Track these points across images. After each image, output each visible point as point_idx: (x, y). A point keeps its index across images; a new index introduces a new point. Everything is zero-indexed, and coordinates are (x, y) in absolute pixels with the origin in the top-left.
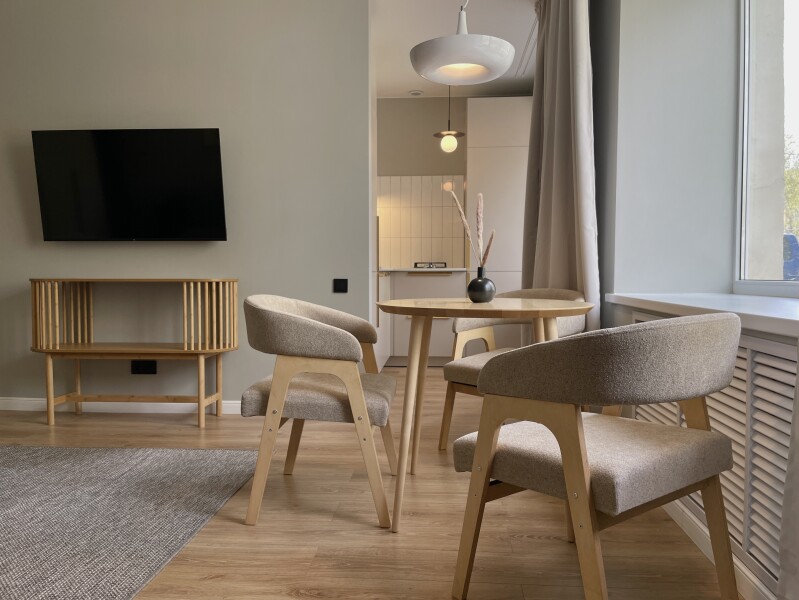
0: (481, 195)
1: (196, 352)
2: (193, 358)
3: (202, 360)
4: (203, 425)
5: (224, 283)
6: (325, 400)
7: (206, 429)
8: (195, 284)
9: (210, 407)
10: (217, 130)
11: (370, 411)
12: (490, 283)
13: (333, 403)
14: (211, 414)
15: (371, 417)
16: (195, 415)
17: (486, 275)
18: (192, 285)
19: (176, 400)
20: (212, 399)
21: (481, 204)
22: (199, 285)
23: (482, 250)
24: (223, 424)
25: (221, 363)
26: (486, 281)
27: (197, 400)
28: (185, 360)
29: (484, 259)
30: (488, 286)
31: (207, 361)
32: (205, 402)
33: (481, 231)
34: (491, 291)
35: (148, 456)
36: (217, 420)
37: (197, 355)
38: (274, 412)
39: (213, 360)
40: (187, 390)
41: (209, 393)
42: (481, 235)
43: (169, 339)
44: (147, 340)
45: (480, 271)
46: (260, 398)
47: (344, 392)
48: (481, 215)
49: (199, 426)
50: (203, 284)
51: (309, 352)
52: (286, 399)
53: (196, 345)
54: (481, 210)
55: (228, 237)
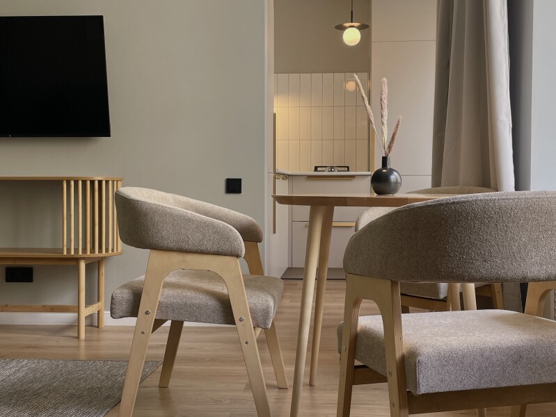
0: (385, 79)
1: (77, 256)
2: (73, 263)
3: (83, 265)
4: (83, 336)
5: (107, 182)
6: (202, 299)
7: (86, 340)
8: (76, 183)
9: (90, 317)
10: (101, 17)
11: (253, 312)
12: (395, 173)
13: (212, 303)
14: (91, 325)
15: (254, 319)
16: (75, 326)
17: (391, 165)
18: (72, 183)
19: (54, 309)
20: (93, 309)
21: (386, 90)
22: (80, 183)
23: (386, 138)
24: (104, 335)
25: (103, 270)
26: (391, 171)
27: (77, 309)
28: (64, 265)
29: (390, 147)
30: (393, 177)
31: (87, 266)
32: (85, 312)
33: (385, 118)
34: (397, 183)
35: (22, 366)
36: (98, 332)
37: (77, 260)
38: (147, 313)
39: (94, 266)
40: (67, 300)
41: (89, 302)
42: (385, 123)
43: (48, 245)
44: (23, 245)
45: (385, 160)
46: (132, 298)
47: (225, 291)
48: (385, 101)
49: (78, 338)
50: (84, 182)
51: (186, 247)
52: (160, 298)
53: (76, 250)
54: (385, 96)
55: (111, 134)
